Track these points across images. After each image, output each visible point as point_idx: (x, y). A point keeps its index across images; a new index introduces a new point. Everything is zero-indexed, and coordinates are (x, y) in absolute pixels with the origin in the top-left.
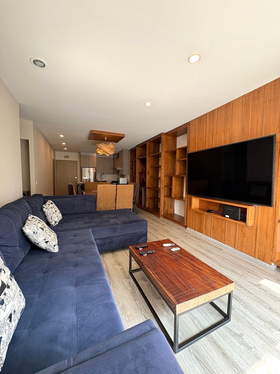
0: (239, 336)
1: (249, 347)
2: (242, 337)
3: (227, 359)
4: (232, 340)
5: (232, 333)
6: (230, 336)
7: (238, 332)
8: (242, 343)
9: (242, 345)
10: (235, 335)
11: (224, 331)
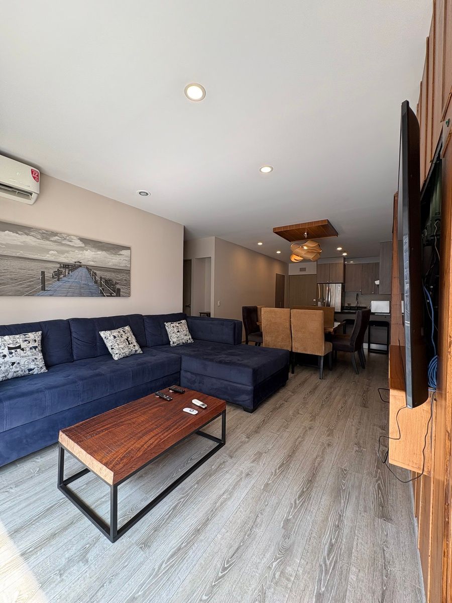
0: (83, 557)
1: (62, 572)
2: (81, 562)
3: (47, 539)
4: (75, 546)
5: (88, 546)
6: (82, 543)
7: (90, 556)
8: (70, 560)
9: (67, 560)
10: (85, 551)
11: (92, 535)
